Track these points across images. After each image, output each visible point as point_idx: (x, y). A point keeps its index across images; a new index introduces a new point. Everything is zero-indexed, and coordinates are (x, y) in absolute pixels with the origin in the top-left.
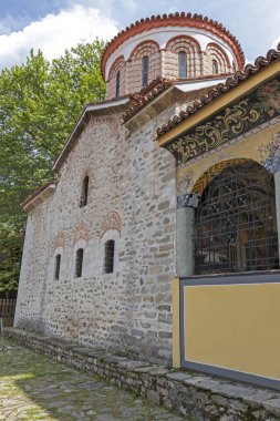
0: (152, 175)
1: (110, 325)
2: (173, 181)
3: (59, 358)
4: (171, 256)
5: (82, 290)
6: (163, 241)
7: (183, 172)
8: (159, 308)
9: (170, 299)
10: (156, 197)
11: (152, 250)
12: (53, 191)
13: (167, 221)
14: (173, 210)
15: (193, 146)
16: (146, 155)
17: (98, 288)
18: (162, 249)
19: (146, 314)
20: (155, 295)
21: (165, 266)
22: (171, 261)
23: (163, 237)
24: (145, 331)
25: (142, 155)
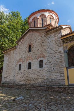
0: (55, 45)
1: (43, 79)
2: (62, 47)
3: (28, 89)
4: (63, 63)
5: (31, 72)
6: (60, 60)
7: (65, 45)
8: (60, 74)
9: (64, 72)
10: (57, 50)
11: (56, 62)
12: (16, 48)
13: (61, 55)
14: (63, 53)
15: (68, 40)
16: (52, 41)
17: (38, 71)
18: (60, 61)
19: (56, 76)
20: (58, 71)
21: (61, 65)
22: (63, 64)
23: (60, 59)
24: (56, 79)
25: (51, 41)
